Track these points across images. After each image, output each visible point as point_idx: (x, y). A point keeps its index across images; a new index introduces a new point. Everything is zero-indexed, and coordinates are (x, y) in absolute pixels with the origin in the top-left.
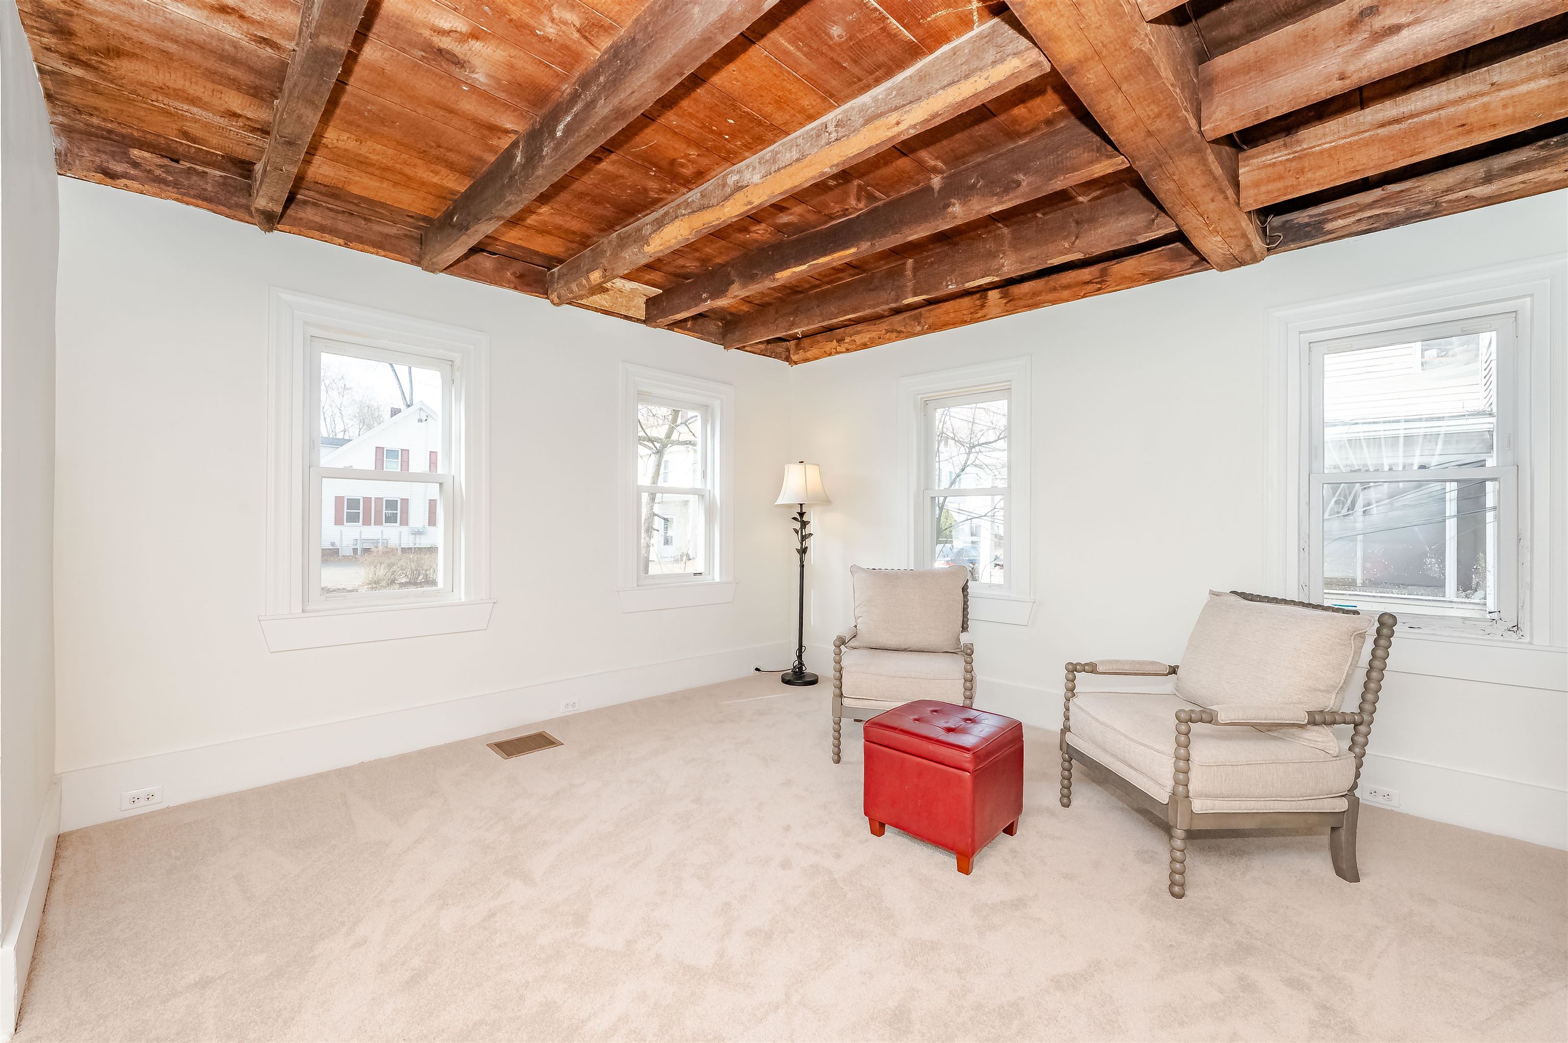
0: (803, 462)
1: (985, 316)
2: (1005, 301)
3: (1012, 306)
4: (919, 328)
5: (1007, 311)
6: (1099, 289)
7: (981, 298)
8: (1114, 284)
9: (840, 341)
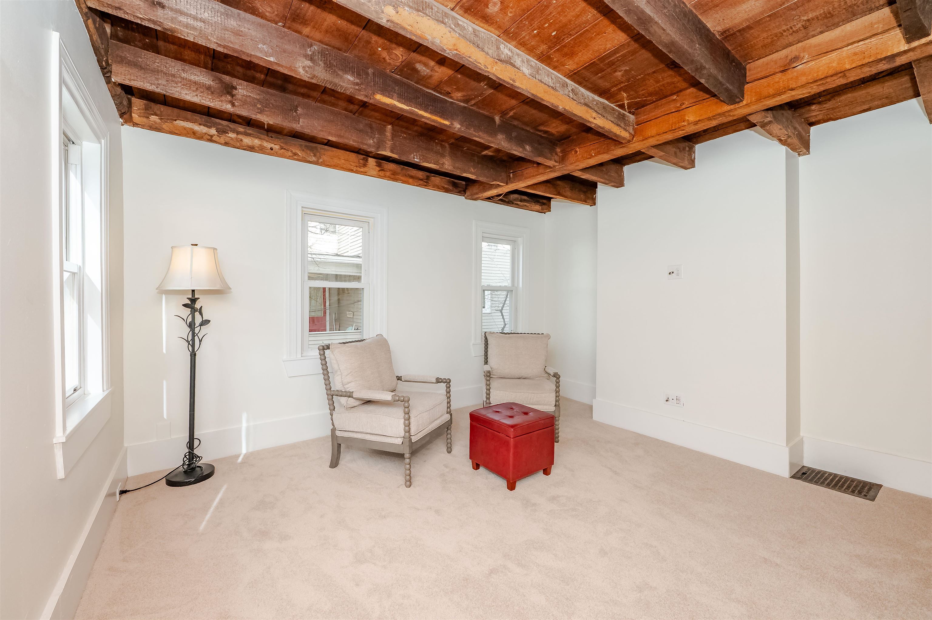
0: (196, 245)
1: (366, 173)
2: (379, 169)
3: (382, 174)
4: (314, 159)
5: (379, 176)
6: (426, 186)
7: (363, 159)
8: (432, 186)
9: (222, 132)
